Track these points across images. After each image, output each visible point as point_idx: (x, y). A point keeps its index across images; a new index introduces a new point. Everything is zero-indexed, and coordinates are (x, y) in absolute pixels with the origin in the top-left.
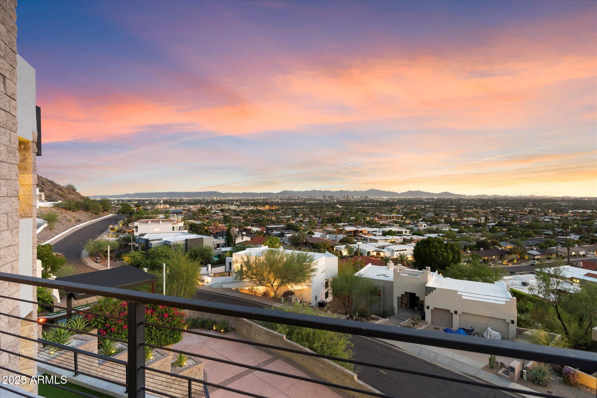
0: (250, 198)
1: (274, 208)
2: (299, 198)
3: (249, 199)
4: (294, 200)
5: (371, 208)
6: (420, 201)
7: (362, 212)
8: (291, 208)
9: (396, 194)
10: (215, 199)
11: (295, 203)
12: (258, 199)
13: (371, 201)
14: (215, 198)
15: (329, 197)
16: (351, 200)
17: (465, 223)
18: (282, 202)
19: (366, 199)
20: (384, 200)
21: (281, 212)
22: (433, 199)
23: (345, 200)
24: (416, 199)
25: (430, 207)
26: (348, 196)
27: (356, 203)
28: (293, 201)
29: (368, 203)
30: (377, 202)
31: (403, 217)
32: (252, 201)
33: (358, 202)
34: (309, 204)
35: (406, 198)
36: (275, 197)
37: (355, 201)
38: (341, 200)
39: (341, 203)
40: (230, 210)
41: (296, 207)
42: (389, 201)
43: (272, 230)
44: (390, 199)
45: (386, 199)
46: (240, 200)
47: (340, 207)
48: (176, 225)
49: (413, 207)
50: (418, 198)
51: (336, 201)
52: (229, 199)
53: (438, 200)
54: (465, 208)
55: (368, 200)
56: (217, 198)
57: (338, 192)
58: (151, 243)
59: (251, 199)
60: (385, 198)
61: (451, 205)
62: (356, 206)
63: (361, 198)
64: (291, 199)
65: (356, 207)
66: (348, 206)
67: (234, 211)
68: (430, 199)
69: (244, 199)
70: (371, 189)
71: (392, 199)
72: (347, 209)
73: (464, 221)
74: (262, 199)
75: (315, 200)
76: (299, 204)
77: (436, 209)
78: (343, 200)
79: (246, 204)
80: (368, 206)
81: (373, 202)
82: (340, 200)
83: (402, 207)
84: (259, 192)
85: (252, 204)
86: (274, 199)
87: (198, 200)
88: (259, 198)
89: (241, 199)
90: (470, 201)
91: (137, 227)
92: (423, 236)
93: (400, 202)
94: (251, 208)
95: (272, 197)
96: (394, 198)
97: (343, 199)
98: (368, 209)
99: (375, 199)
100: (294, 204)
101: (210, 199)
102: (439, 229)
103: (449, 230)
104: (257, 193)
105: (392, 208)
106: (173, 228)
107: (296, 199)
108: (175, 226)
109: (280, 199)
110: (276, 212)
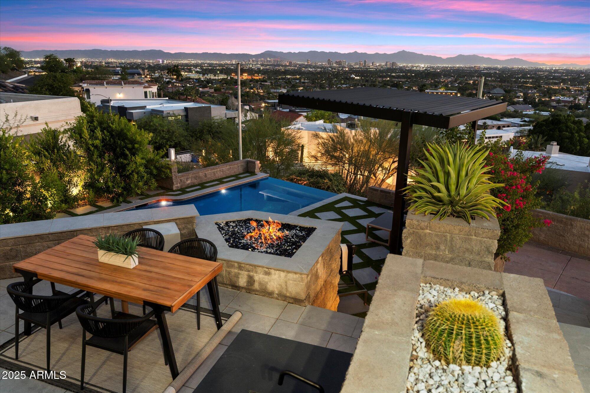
0: (215, 62)
1: (257, 77)
2: (290, 63)
3: (213, 64)
4: (282, 66)
5: (403, 80)
6: (476, 71)
7: (392, 86)
8: (283, 79)
9: (439, 59)
10: (161, 62)
11: (286, 70)
12: (228, 64)
13: (401, 70)
14: (161, 60)
15: (336, 63)
16: (370, 68)
17: (554, 104)
18: (266, 69)
19: (393, 66)
20: (421, 69)
21: (269, 84)
22: (496, 69)
23: (361, 68)
24: (469, 68)
25: (493, 81)
26: (365, 61)
27: (379, 73)
28: (282, 69)
29: (397, 73)
30: (411, 71)
31: (456, 94)
32: (220, 66)
33: (380, 71)
34: (308, 73)
35: (454, 67)
36: (253, 61)
37: (376, 69)
38: (356, 68)
39: (357, 72)
40: (190, 78)
41: (289, 77)
42: (429, 70)
43: (274, 106)
44: (430, 67)
45: (423, 68)
46: (201, 66)
47: (356, 78)
48: (150, 89)
49: (466, 80)
50: (472, 68)
51: (347, 69)
52: (183, 64)
53: (503, 71)
54: (547, 84)
55: (397, 69)
56: (163, 62)
57: (349, 54)
58: (132, 113)
59: (216, 64)
60: (422, 66)
61: (524, 78)
62: (380, 77)
63: (386, 65)
64: (279, 65)
65: (380, 79)
66: (367, 76)
67: (198, 80)
68: (490, 68)
69: (206, 63)
70: (401, 50)
71: (433, 68)
72: (367, 81)
73: (554, 100)
74: (233, 64)
75: (316, 67)
76: (293, 73)
77: (503, 84)
78: (358, 68)
79: (213, 71)
80: (398, 77)
81: (404, 72)
82: (354, 68)
83: (450, 80)
84: (228, 53)
85: (222, 72)
86: (252, 65)
87: (135, 63)
88: (229, 62)
89: (201, 63)
90: (553, 73)
91: (88, 91)
92: (499, 120)
93: (447, 73)
94: (222, 77)
95: (249, 61)
96: (435, 66)
97: (358, 66)
98: (400, 81)
99: (407, 67)
100: (286, 72)
101: (152, 63)
102: (518, 112)
103: (535, 113)
104: (225, 54)
105: (435, 82)
106: (146, 93)
107: (286, 66)
108: (148, 90)
109: (262, 65)
110: (263, 83)
